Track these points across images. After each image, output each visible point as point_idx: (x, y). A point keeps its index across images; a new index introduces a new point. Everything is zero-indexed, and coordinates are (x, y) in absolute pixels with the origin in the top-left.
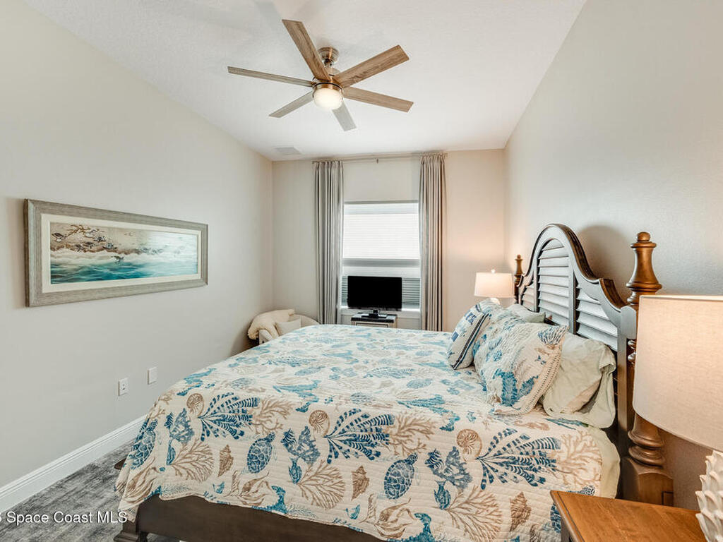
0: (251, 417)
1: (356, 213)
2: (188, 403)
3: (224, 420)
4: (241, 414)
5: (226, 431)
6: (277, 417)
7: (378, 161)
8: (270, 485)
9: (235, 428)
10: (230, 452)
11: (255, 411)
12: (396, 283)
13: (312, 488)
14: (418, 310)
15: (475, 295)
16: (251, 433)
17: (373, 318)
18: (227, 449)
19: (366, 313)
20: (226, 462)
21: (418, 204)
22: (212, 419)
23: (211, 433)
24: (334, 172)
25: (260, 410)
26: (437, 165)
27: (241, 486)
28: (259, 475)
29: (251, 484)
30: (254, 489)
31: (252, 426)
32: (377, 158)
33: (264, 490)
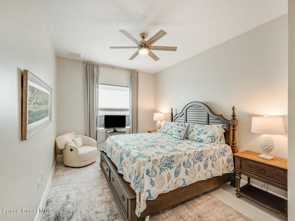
0: (174, 161)
1: (104, 89)
2: (153, 163)
3: (167, 165)
4: (171, 161)
5: (167, 168)
6: (180, 159)
7: (113, 69)
8: (181, 179)
9: (170, 166)
10: (170, 174)
11: (174, 159)
12: (123, 118)
13: (191, 175)
14: (129, 127)
15: (154, 120)
16: (175, 166)
17: (115, 131)
18: (169, 173)
19: (112, 130)
20: (169, 178)
21: (129, 88)
22: (162, 166)
23: (163, 170)
24: (95, 69)
25: (175, 158)
26: (136, 75)
27: (174, 183)
28: (178, 178)
29: (176, 181)
30: (177, 182)
31: (175, 164)
32: (113, 67)
33: (180, 181)
